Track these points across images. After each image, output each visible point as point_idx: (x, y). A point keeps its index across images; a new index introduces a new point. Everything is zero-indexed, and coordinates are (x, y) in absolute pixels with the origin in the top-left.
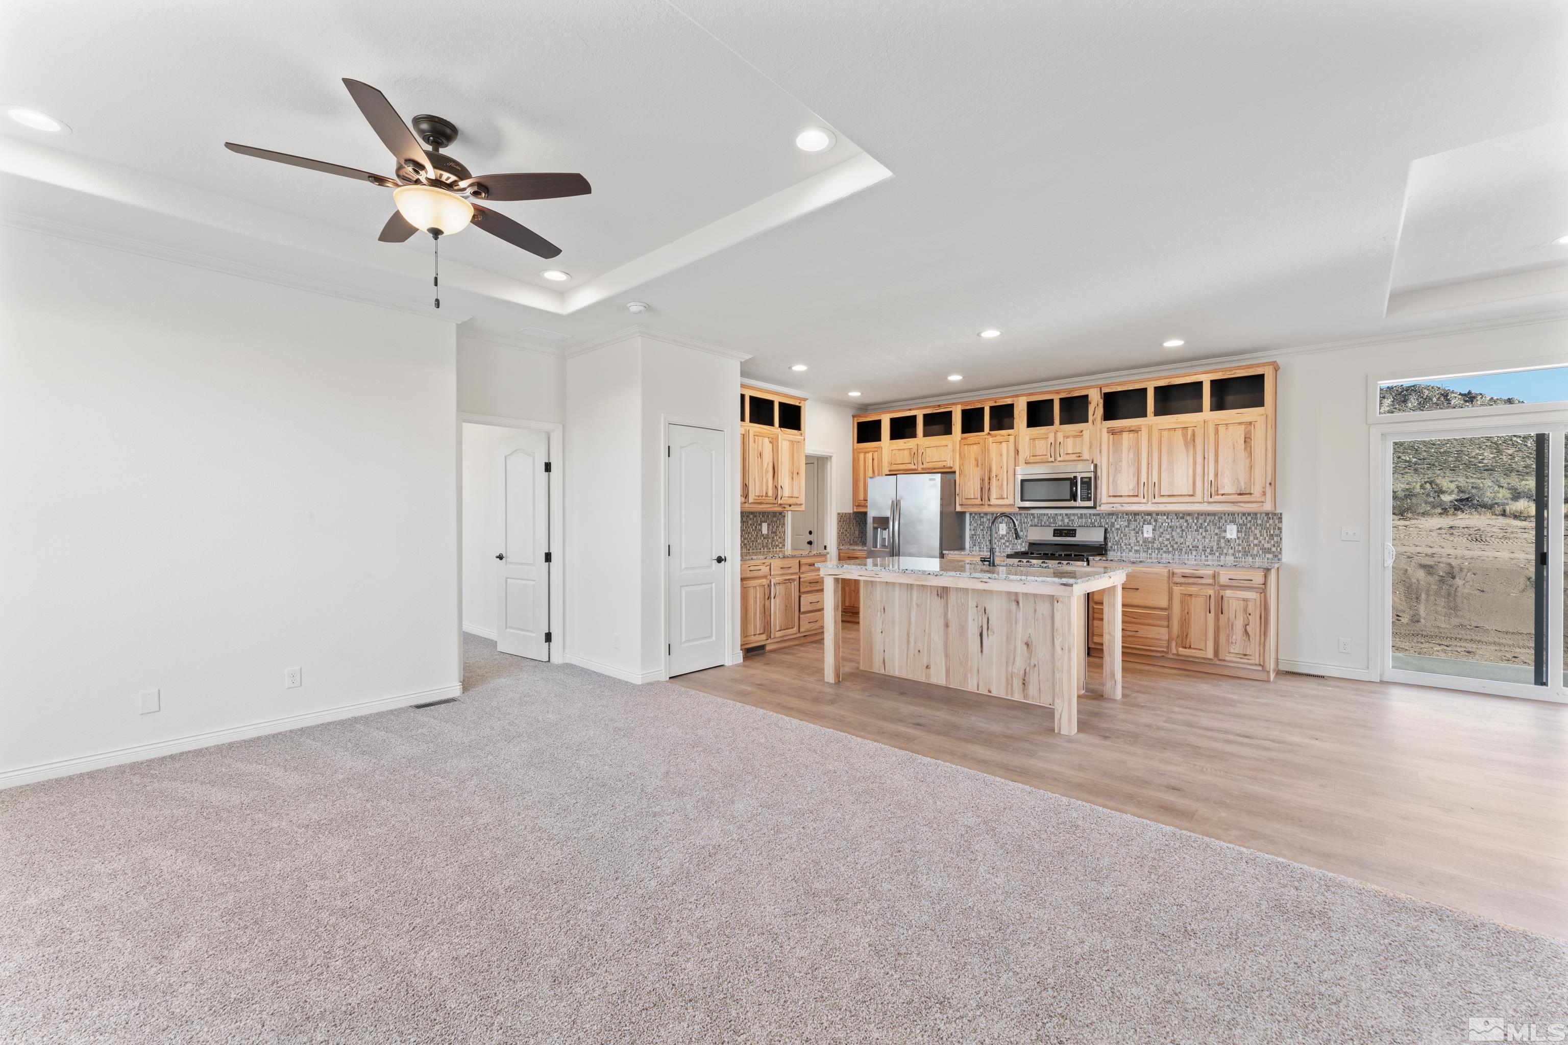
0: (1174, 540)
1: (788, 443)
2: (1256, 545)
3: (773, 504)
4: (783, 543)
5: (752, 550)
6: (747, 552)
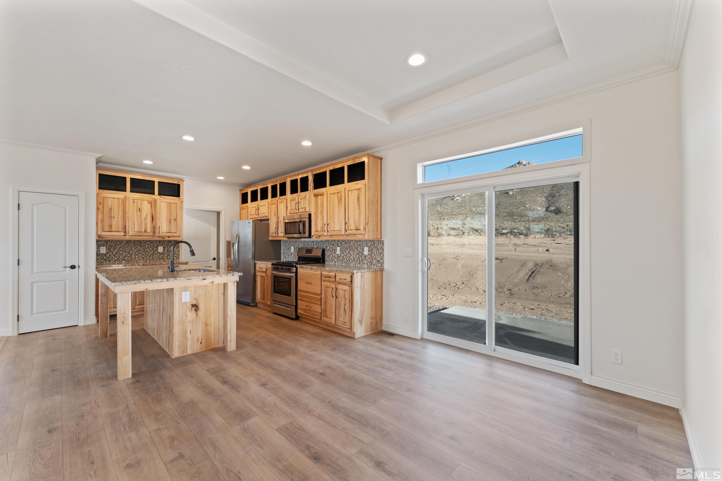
0: (347, 255)
1: (166, 203)
2: (375, 259)
3: (152, 236)
4: (178, 257)
5: (149, 260)
6: (145, 261)
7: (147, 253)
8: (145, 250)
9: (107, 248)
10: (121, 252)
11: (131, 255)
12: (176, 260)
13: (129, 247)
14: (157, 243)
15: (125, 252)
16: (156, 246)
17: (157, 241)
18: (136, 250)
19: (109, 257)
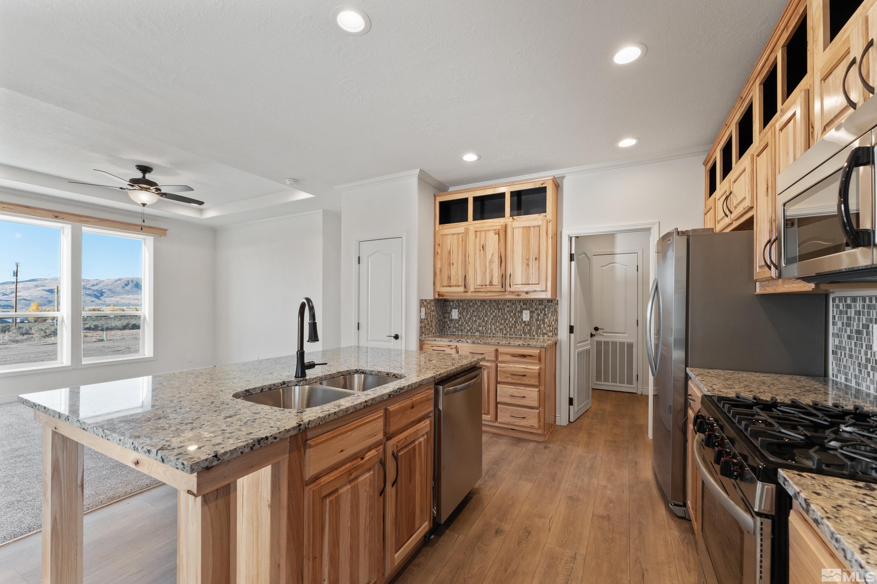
3: (501, 292)
4: (554, 331)
5: (510, 335)
6: (503, 336)
7: (507, 322)
8: (504, 317)
9: (460, 311)
10: (474, 319)
11: (486, 324)
12: (552, 337)
13: (484, 311)
14: (522, 304)
15: (480, 319)
16: (519, 309)
17: (522, 301)
18: (492, 316)
19: (461, 325)
